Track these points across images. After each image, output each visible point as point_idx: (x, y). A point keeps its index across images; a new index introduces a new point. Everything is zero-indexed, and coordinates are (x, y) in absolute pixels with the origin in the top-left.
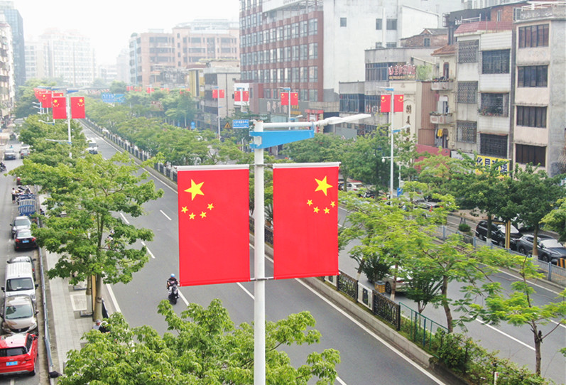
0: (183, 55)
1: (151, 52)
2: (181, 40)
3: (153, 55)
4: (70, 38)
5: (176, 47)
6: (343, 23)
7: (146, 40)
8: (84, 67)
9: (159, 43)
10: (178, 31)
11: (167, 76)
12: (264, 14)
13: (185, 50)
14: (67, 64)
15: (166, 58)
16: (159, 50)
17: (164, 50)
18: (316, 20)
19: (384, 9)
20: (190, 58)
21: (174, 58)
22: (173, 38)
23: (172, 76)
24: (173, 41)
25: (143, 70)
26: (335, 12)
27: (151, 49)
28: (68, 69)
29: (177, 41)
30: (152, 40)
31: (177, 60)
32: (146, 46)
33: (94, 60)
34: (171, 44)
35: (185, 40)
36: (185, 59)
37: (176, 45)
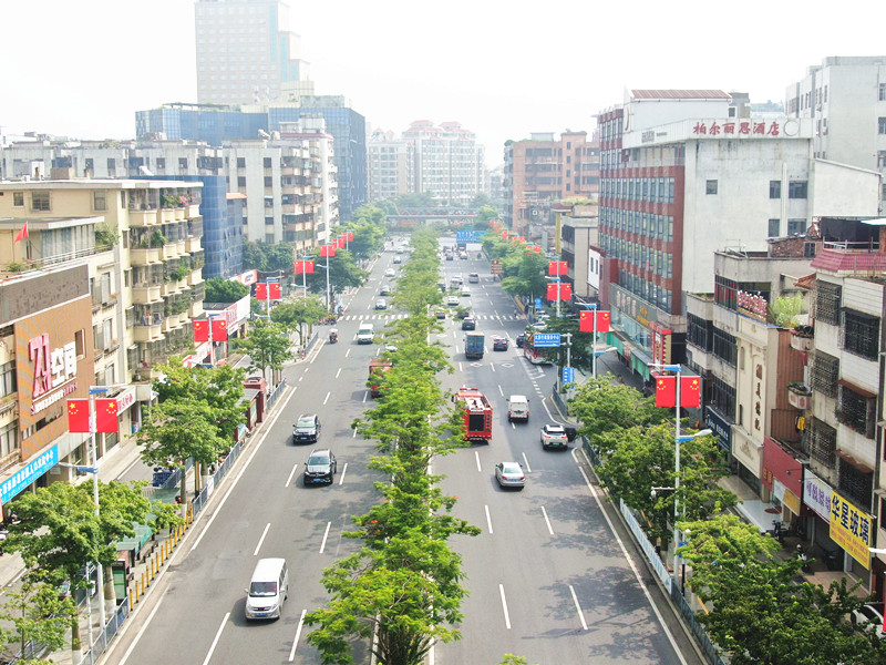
0: (574, 173)
1: (526, 171)
2: (572, 152)
3: (529, 175)
4: (445, 135)
5: (564, 163)
6: (711, 188)
7: (521, 153)
8: (464, 176)
9: (539, 158)
10: (567, 139)
11: (535, 212)
12: (624, 151)
13: (577, 166)
14: (441, 172)
15: (550, 178)
16: (536, 168)
17: (546, 168)
18: (672, 180)
19: (785, 165)
20: (584, 178)
21: (560, 179)
22: (561, 150)
23: (542, 213)
24: (560, 154)
25: (515, 197)
26: (697, 171)
27: (527, 166)
28: (441, 179)
29: (566, 153)
30: (529, 152)
31: (565, 181)
32: (521, 161)
33: (479, 165)
34: (557, 158)
35: (578, 151)
36: (577, 180)
37: (565, 159)
